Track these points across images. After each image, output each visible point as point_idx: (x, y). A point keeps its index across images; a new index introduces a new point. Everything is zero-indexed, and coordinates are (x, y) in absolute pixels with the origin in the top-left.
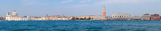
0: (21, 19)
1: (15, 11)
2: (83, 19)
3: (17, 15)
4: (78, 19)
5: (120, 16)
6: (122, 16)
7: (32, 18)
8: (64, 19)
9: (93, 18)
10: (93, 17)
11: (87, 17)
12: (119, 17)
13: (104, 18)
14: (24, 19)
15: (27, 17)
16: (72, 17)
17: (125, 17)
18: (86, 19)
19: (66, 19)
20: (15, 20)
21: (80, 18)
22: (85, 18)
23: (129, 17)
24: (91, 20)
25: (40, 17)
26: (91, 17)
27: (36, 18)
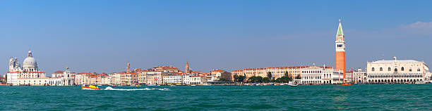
0: (48, 80)
1: (30, 55)
2: (260, 80)
3: (36, 67)
4: (241, 79)
5: (396, 70)
6: (403, 69)
7: (78, 77)
8: (188, 80)
9: (299, 77)
10: (301, 70)
11: (276, 70)
12: (392, 72)
13: (342, 77)
14: (55, 82)
15: (65, 73)
16: (219, 74)
17: (410, 70)
18: (274, 81)
19: (198, 80)
20: (32, 83)
21: (249, 76)
22: (270, 74)
23: (421, 72)
24: (290, 83)
25: (105, 75)
26: (293, 73)
27: (93, 76)
